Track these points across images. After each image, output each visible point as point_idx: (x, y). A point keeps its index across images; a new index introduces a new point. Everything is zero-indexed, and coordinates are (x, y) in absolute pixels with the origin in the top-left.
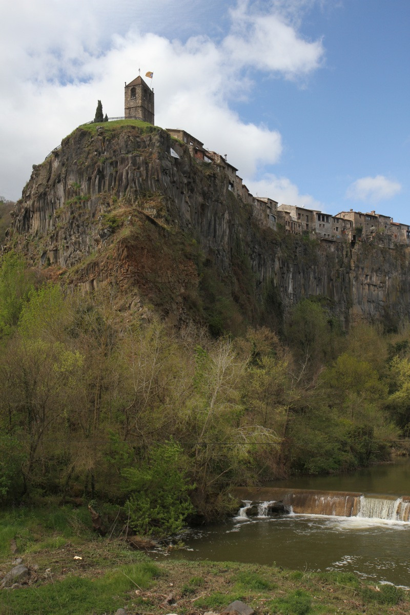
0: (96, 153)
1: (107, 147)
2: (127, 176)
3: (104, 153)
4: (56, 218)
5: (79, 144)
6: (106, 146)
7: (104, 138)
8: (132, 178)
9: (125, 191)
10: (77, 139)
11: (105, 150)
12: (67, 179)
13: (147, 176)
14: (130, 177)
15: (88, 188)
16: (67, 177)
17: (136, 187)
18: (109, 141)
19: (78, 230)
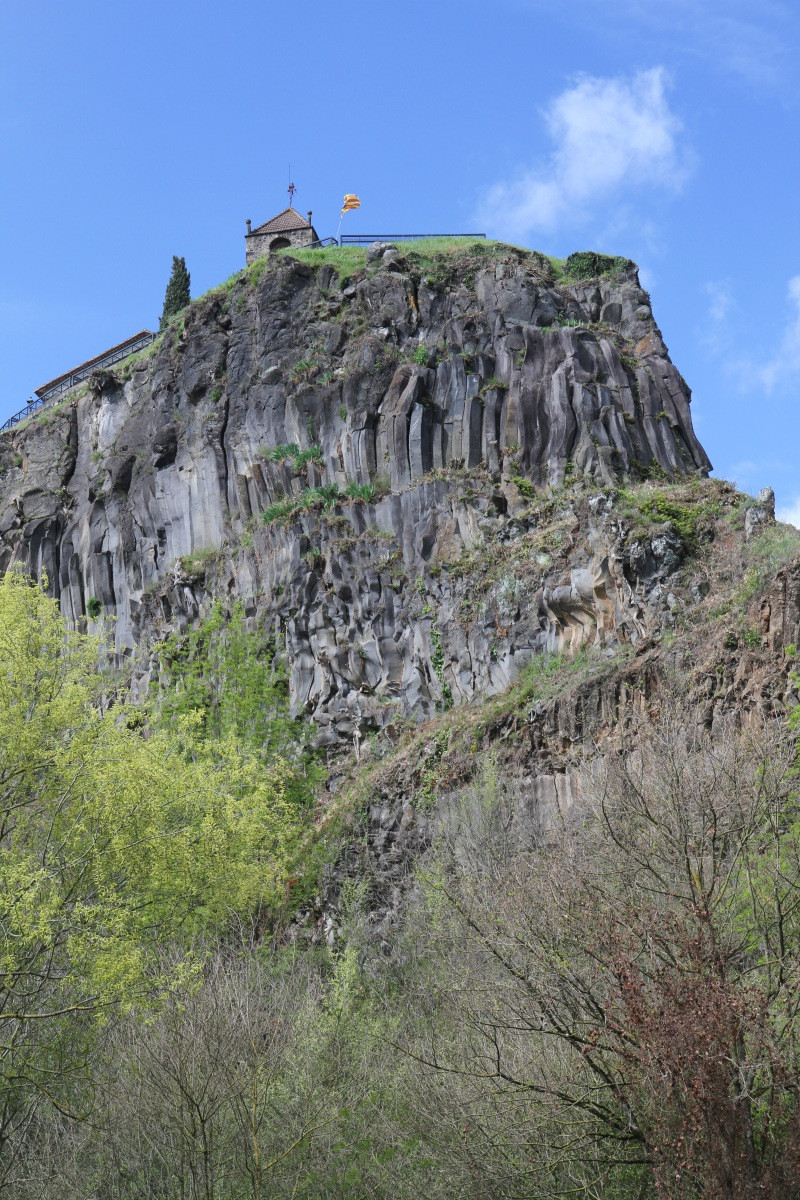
0: (385, 332)
1: (432, 312)
2: (571, 402)
3: (415, 334)
4: (183, 586)
5: (285, 308)
6: (424, 307)
7: (416, 280)
8: (589, 408)
9: (569, 455)
10: (278, 289)
11: (420, 321)
12: (230, 441)
13: (638, 412)
14: (584, 403)
15: (369, 454)
16: (229, 430)
17: (612, 442)
18: (439, 291)
19: (346, 610)
